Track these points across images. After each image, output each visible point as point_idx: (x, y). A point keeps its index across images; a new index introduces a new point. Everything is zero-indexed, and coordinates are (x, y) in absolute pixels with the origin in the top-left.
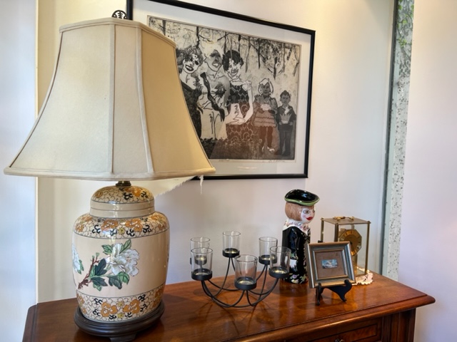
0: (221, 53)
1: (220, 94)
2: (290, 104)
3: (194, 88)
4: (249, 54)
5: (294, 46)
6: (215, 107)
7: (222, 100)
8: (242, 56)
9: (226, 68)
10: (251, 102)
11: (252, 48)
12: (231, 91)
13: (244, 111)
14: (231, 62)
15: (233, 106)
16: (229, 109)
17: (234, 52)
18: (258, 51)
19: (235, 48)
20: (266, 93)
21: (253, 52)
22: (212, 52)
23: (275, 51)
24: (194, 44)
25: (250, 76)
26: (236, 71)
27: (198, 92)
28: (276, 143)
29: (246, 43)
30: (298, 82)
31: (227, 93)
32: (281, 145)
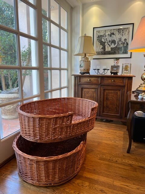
0: (110, 34)
1: (109, 42)
2: (127, 41)
3: (104, 42)
4: (116, 33)
5: (128, 28)
6: (109, 45)
7: (110, 43)
8: (114, 33)
9: (111, 37)
10: (116, 42)
11: (117, 31)
12: (112, 41)
13: (115, 45)
14: (112, 35)
15: (112, 44)
16: (111, 45)
17: (113, 33)
18: (118, 32)
19: (113, 32)
20: (120, 40)
21: (117, 32)
22: (108, 34)
23: (123, 30)
24: (104, 33)
25: (116, 37)
26: (113, 37)
27: (105, 42)
28: (123, 51)
29: (116, 30)
30: (129, 36)
31: (111, 41)
32: (124, 51)
